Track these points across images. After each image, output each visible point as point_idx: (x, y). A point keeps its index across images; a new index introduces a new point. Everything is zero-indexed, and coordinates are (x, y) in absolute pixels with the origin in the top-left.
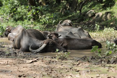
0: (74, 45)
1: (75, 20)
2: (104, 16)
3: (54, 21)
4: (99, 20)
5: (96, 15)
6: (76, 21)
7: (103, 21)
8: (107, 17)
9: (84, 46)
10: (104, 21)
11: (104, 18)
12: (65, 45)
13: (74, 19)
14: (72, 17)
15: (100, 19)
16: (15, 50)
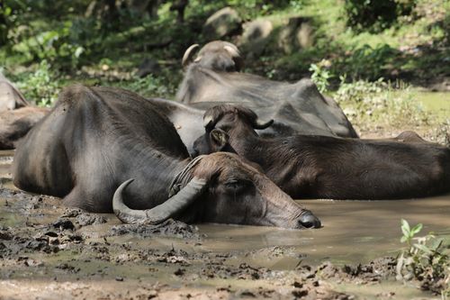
0: (357, 175)
1: (162, 47)
2: (285, 33)
3: (79, 51)
4: (263, 47)
5: (248, 29)
6: (165, 51)
7: (281, 54)
8: (297, 39)
9: (406, 177)
10: (285, 54)
11: (283, 43)
12: (309, 176)
13: (153, 43)
14: (147, 37)
15: (267, 45)
16: (41, 200)
